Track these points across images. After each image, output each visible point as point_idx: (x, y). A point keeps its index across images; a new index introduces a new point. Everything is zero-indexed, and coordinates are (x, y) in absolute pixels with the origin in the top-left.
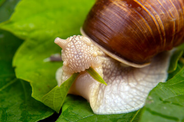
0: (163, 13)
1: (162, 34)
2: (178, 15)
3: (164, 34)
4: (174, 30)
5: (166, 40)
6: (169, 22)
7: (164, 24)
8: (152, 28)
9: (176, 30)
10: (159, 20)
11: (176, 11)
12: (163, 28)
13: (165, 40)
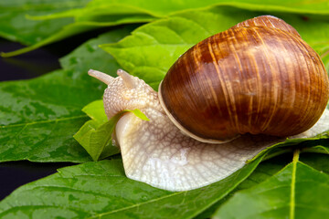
0: (238, 81)
1: (231, 106)
2: (261, 90)
3: (235, 109)
4: (251, 107)
5: (239, 118)
6: (243, 95)
7: (235, 95)
8: (218, 95)
9: (255, 109)
10: (230, 88)
11: (260, 83)
12: (233, 100)
13: (236, 117)
